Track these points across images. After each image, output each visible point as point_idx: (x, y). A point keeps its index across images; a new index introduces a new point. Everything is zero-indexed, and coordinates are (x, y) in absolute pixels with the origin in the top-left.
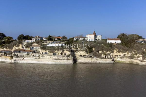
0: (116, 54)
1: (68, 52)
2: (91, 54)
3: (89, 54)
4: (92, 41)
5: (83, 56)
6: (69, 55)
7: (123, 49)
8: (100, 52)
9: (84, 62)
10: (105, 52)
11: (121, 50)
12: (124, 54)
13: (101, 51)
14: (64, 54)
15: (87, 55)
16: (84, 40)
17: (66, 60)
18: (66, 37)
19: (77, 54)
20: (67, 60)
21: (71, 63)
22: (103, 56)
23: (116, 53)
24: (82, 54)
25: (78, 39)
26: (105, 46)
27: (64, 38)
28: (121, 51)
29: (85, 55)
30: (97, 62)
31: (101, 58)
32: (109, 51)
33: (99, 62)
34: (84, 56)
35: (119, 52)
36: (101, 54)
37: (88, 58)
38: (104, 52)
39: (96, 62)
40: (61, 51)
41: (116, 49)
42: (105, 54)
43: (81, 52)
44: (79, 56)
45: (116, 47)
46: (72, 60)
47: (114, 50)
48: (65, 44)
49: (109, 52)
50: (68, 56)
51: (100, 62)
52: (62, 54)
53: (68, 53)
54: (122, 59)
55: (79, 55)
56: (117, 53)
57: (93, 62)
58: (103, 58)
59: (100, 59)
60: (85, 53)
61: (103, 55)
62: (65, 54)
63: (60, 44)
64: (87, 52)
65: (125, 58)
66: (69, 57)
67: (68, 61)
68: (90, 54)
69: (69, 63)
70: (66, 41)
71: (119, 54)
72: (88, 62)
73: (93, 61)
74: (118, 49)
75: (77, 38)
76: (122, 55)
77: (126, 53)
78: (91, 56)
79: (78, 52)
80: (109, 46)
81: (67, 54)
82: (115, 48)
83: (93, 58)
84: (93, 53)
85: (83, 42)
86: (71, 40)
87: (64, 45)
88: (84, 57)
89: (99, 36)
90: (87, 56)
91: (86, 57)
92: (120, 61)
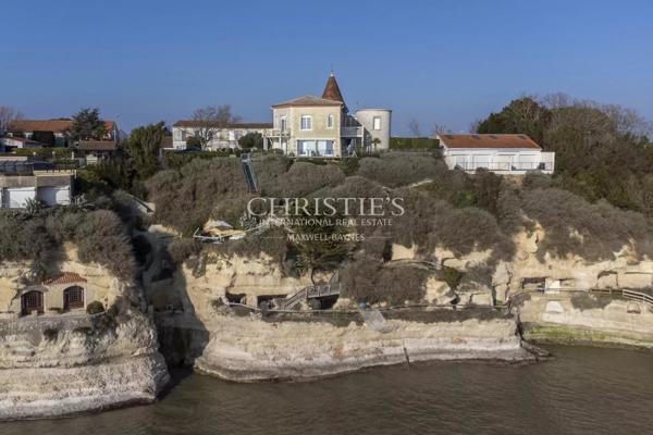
0: (532, 268)
1: (99, 269)
2: (327, 277)
3: (307, 279)
4: (324, 154)
5: (252, 302)
6: (116, 309)
7: (590, 228)
8: (402, 253)
9: (265, 363)
10: (448, 253)
11: (575, 234)
12: (604, 265)
13: (408, 246)
14: (53, 294)
15: (290, 287)
16: (250, 143)
17: (76, 365)
18: (101, 117)
19: (201, 283)
20: (93, 361)
21: (139, 394)
22: (435, 291)
23: (532, 260)
24: (251, 280)
25: (204, 141)
26: (440, 203)
27: (89, 125)
28: (576, 242)
29: (277, 291)
30: (388, 351)
31: (418, 319)
32: (482, 248)
33: (399, 350)
34: (268, 307)
35: (562, 254)
36: (418, 276)
37: (308, 320)
38: (441, 253)
39: (378, 350)
40: (27, 272)
41: (530, 228)
42: (454, 278)
43: (238, 263)
44: (217, 303)
45: (528, 211)
46: (140, 362)
47: (518, 231)
48: (78, 187)
49: (477, 257)
50: (103, 320)
51: (410, 348)
52: (30, 302)
53: (103, 285)
54: (586, 312)
55: (218, 291)
56: (542, 261)
57: (352, 359)
58: (440, 315)
59: (414, 327)
60: (277, 272)
61: (439, 284)
62: (73, 297)
63: (17, 185)
64: (290, 259)
65: (614, 304)
66: (106, 339)
67: (103, 368)
68: (319, 276)
69: (107, 399)
70: (92, 159)
71: (557, 267)
72: (302, 360)
73: (346, 348)
74: (545, 225)
75: (191, 131)
76: (585, 275)
77: (620, 261)
78: (333, 299)
79: (206, 261)
80: (475, 202)
81: (88, 299)
82: (526, 218)
83: (353, 325)
84: (346, 265)
85: (246, 167)
86: (138, 145)
87: (63, 196)
88: (269, 316)
89: (373, 113)
90: (298, 307)
91: (284, 319)
92: (564, 326)
